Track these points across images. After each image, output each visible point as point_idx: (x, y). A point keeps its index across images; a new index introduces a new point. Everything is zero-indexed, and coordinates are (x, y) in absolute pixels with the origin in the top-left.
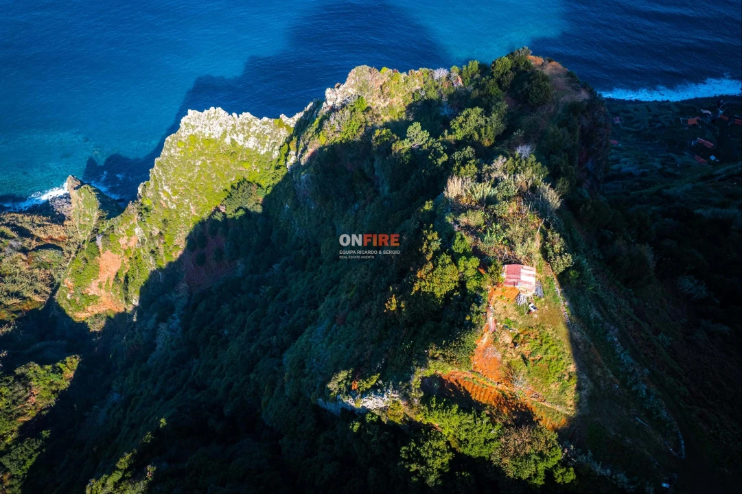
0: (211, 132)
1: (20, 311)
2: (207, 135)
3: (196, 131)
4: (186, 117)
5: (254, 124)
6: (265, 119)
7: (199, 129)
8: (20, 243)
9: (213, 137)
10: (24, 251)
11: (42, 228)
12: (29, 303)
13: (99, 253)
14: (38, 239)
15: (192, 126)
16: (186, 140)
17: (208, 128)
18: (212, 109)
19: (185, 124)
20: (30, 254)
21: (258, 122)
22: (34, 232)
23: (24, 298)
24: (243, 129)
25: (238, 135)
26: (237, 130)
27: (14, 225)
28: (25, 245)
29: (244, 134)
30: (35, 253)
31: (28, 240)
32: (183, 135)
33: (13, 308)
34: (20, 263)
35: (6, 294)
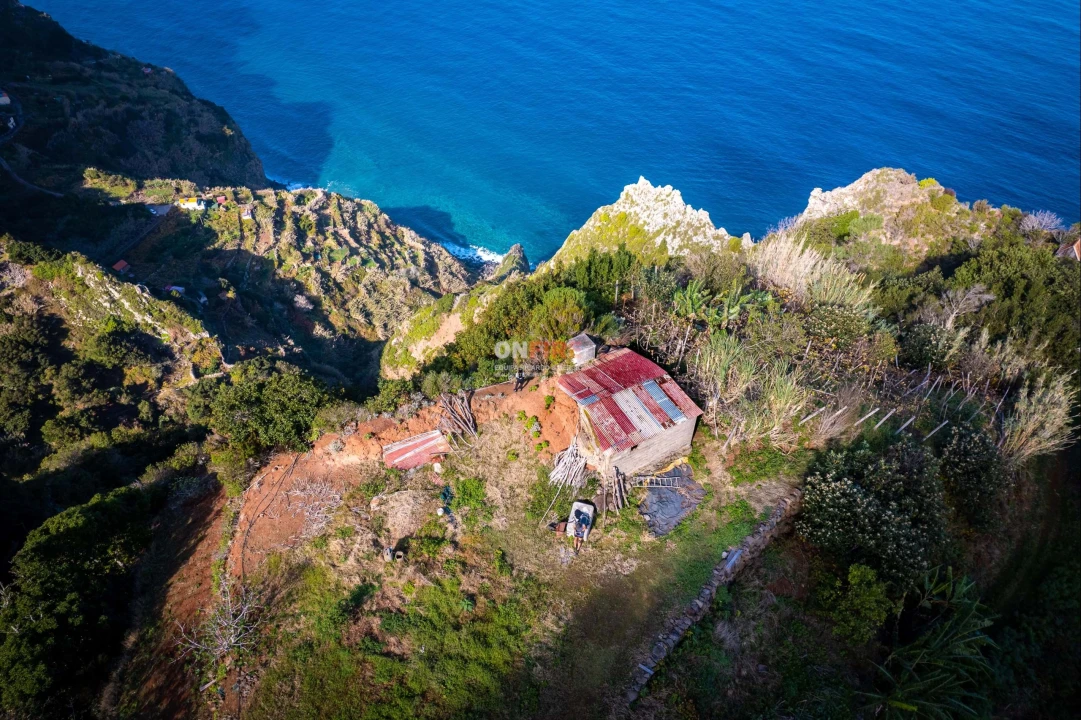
0: (648, 221)
1: (355, 331)
2: (641, 222)
3: (632, 210)
4: (634, 185)
5: (704, 232)
6: (722, 231)
7: (638, 209)
8: (418, 274)
9: (646, 228)
10: (414, 283)
11: (451, 277)
12: (369, 330)
13: (450, 311)
14: (437, 284)
15: (632, 201)
16: (614, 217)
17: (648, 212)
18: (669, 188)
19: (627, 194)
20: (416, 289)
21: (711, 231)
22: (440, 276)
23: (370, 323)
24: (686, 232)
25: (674, 237)
26: (678, 230)
27: (432, 257)
28: (421, 279)
29: (682, 240)
30: (420, 292)
31: (427, 276)
32: (615, 209)
33: (352, 324)
34: (399, 290)
35: (361, 306)
